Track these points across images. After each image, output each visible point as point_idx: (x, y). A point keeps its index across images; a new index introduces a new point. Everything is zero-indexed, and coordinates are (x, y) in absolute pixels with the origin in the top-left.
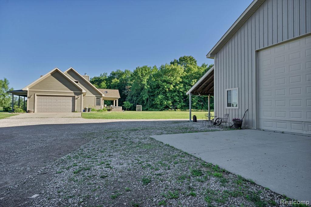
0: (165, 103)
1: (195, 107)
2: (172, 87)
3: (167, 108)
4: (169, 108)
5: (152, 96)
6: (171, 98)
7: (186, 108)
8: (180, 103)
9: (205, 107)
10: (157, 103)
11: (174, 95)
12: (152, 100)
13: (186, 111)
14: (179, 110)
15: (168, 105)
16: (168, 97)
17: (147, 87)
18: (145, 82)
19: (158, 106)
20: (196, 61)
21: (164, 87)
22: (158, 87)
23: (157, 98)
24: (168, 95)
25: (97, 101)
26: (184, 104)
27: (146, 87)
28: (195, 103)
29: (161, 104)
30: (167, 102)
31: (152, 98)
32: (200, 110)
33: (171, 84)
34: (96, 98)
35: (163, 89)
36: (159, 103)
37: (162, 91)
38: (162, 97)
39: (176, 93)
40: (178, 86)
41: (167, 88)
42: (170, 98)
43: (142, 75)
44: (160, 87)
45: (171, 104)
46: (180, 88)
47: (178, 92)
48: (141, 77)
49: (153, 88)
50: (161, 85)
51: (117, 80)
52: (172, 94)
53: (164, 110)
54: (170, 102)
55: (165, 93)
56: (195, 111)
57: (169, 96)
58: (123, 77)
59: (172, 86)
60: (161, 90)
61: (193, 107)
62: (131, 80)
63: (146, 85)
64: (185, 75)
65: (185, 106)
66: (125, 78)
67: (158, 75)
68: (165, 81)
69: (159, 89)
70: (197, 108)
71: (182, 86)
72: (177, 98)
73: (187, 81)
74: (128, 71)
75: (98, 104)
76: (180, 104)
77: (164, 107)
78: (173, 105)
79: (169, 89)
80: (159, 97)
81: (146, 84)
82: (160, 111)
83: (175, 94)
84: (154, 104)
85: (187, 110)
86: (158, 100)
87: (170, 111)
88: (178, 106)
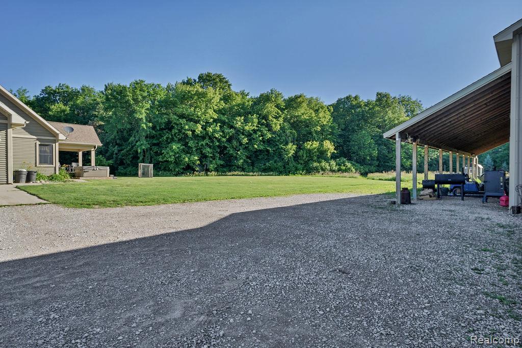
0: (187, 159)
1: (241, 167)
2: (199, 129)
3: (189, 169)
4: (194, 170)
5: (154, 145)
6: (197, 150)
7: (225, 170)
8: (214, 159)
9: (258, 168)
10: (169, 159)
11: (202, 145)
12: (156, 152)
13: (226, 175)
14: (213, 173)
15: (192, 165)
16: (190, 148)
17: (146, 125)
18: (142, 114)
19: (171, 167)
20: (230, 85)
21: (182, 128)
22: (169, 126)
23: (168, 149)
24: (191, 144)
25: (40, 151)
26: (222, 162)
27: (144, 126)
28: (242, 161)
29: (177, 162)
30: (189, 159)
31: (155, 149)
32: (252, 174)
33: (197, 122)
34: (38, 143)
35: (180, 131)
36: (172, 159)
37: (179, 135)
38: (178, 148)
39: (207, 141)
40: (210, 127)
41: (189, 130)
42: (194, 149)
43: (135, 100)
44: (173, 127)
45: (198, 162)
46: (215, 131)
47: (212, 138)
48: (132, 102)
49: (158, 128)
50: (175, 123)
51: (63, 107)
52: (197, 143)
53: (182, 173)
54: (196, 158)
55: (184, 140)
56: (243, 175)
57: (193, 145)
58: (78, 102)
59: (199, 127)
60: (175, 135)
61: (238, 168)
62: (106, 110)
63: (144, 121)
64: (221, 107)
65: (222, 166)
66: (82, 103)
67: (167, 104)
68: (182, 116)
69: (171, 131)
70: (243, 170)
71: (218, 128)
72: (208, 149)
73: (224, 118)
74: (89, 90)
75: (45, 159)
76: (214, 161)
77: (183, 168)
78: (201, 165)
79: (193, 131)
80: (174, 147)
81: (144, 118)
82: (176, 175)
83: (204, 143)
84: (162, 162)
85: (227, 173)
86: (171, 154)
87: (196, 176)
88: (211, 166)
